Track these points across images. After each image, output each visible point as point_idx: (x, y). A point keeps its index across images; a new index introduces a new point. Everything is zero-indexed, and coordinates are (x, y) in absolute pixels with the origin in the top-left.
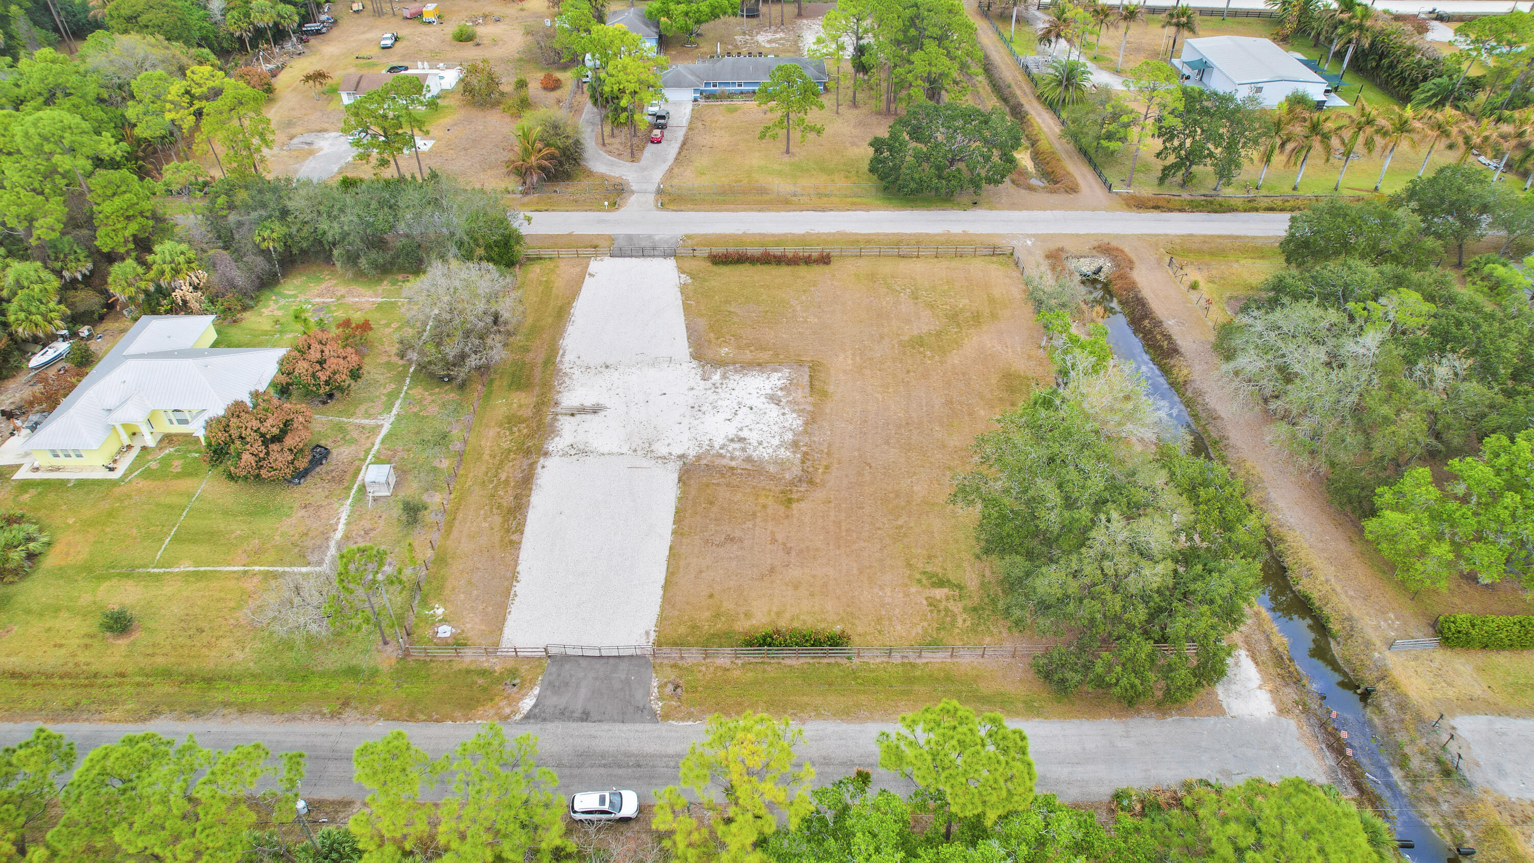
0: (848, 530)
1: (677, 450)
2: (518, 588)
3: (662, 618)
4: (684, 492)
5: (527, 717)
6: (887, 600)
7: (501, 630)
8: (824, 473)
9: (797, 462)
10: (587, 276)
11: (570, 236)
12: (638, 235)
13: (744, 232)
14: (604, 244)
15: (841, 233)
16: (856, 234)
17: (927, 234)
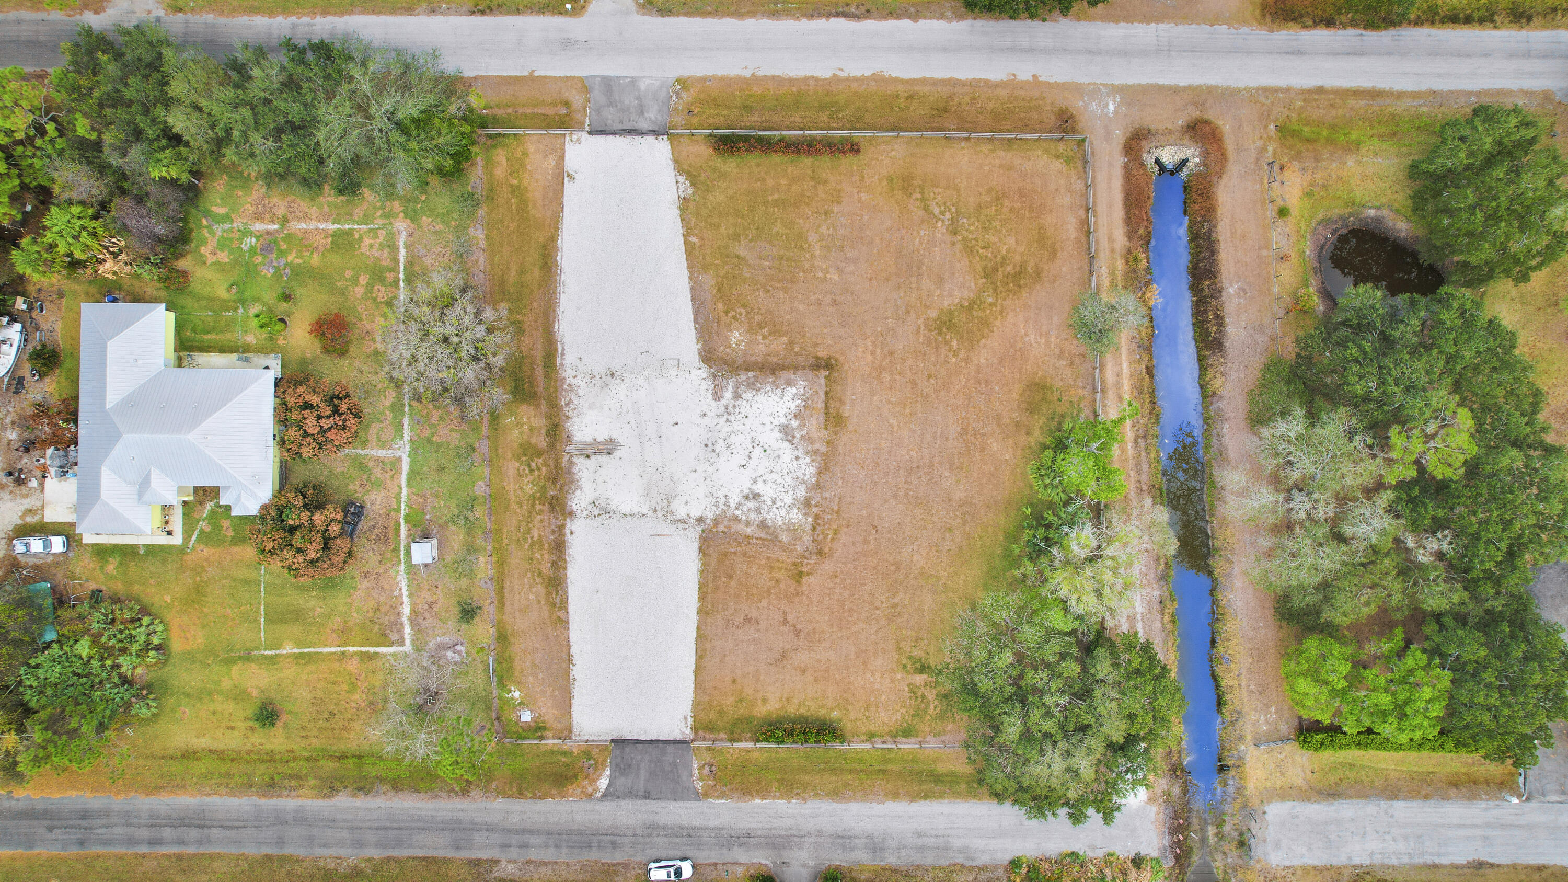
0: (850, 610)
1: (696, 513)
2: (576, 672)
3: (696, 703)
4: (704, 564)
5: (605, 795)
6: (877, 686)
7: (570, 713)
8: (833, 539)
9: (808, 528)
10: (566, 179)
11: (531, 79)
12: (618, 78)
13: (753, 74)
14: (577, 100)
15: (877, 78)
16: (897, 80)
17: (986, 82)
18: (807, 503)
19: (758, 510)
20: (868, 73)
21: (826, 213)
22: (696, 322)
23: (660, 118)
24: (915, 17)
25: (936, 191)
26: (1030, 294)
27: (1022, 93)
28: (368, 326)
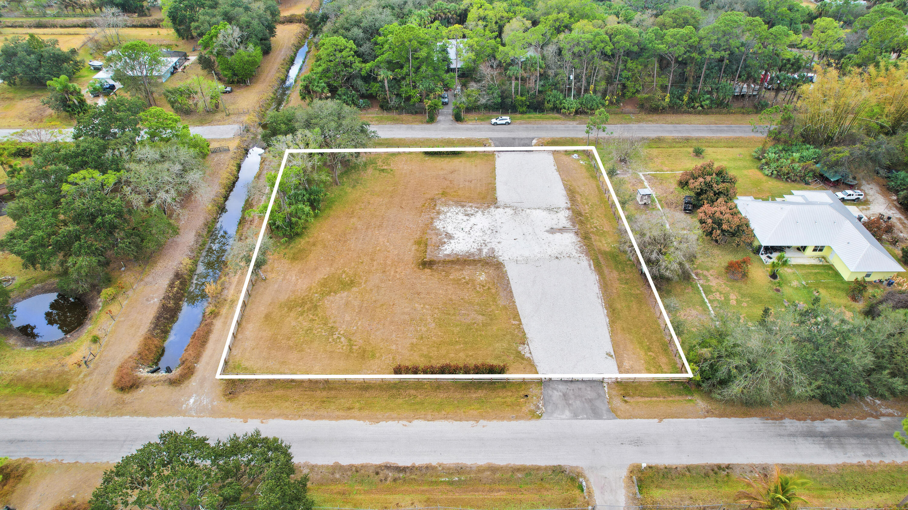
1: (500, 210)
3: (494, 161)
4: (494, 196)
6: (406, 166)
7: (554, 158)
8: (425, 203)
9: (438, 206)
10: (613, 353)
11: (661, 417)
12: (588, 418)
13: (477, 422)
14: (618, 402)
15: (375, 420)
16: (359, 419)
17: (286, 417)
18: (439, 213)
19: (465, 211)
20: (383, 423)
21: (422, 338)
22: (508, 280)
23: (550, 392)
24: (337, 468)
25: (341, 350)
26: (289, 297)
27: (259, 411)
28: (718, 281)
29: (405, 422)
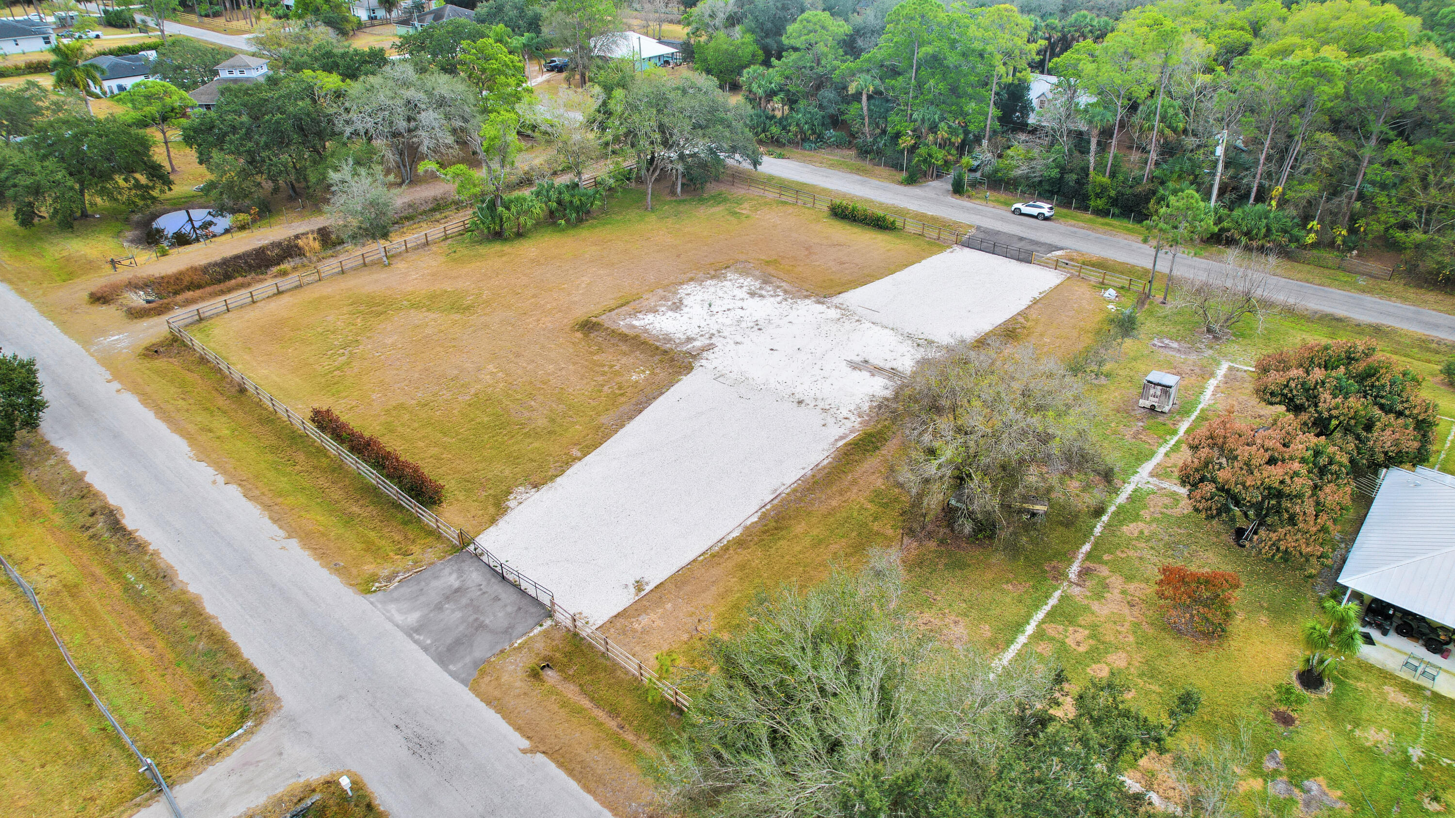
3: (934, 254)
5: (1061, 249)
10: (648, 589)
11: (544, 747)
13: (287, 537)
14: (516, 663)
19: (760, 288)
21: (426, 405)
22: (664, 393)
23: (446, 570)
25: (319, 367)
26: (375, 291)
27: (140, 380)
28: (1126, 611)
29: (221, 479)
